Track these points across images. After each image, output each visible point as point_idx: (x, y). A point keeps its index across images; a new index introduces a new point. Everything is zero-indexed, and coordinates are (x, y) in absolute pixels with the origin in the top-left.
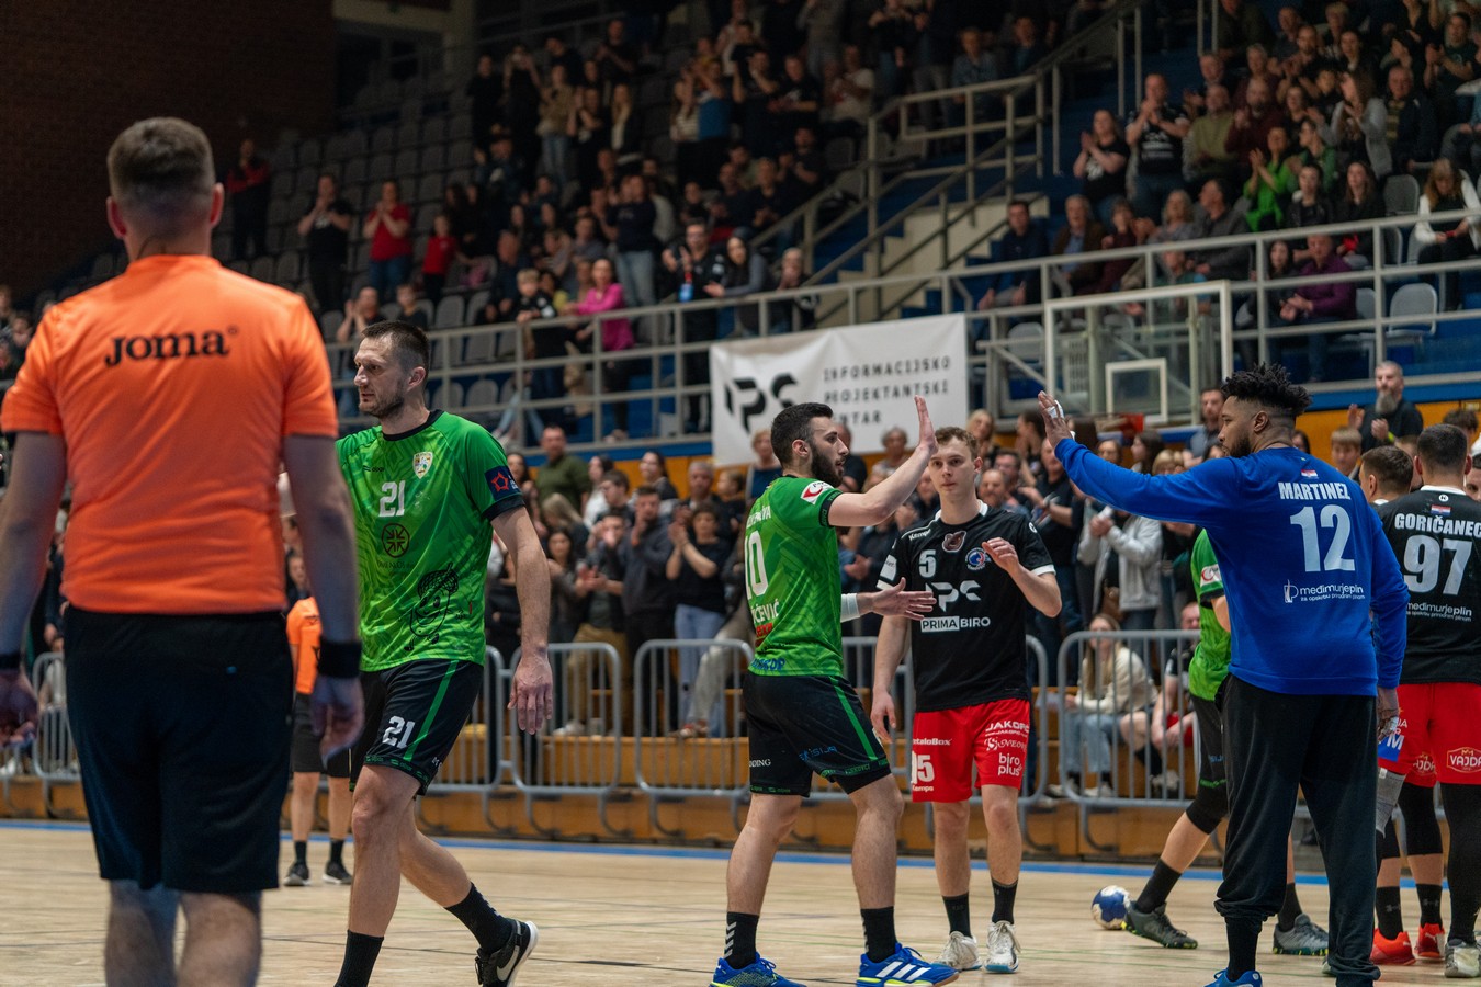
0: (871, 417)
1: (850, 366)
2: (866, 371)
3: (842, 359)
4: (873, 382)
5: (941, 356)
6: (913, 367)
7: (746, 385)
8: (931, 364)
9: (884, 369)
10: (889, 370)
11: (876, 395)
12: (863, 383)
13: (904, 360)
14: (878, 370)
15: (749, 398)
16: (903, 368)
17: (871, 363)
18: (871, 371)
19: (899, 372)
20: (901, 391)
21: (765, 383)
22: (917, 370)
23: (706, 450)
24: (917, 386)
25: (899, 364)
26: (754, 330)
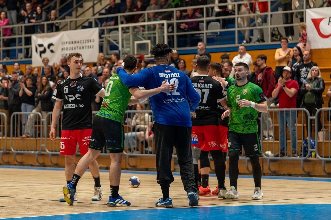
1: (68, 41)
3: (66, 39)
4: (74, 45)
5: (92, 39)
7: (41, 46)
8: (89, 41)
9: (77, 42)
13: (82, 39)
14: (75, 42)
15: (42, 49)
16: (82, 42)
17: (74, 40)
19: (81, 43)
20: (81, 48)
21: (46, 45)
22: (86, 42)
23: (30, 62)
24: (86, 46)
25: (81, 41)
26: (43, 31)
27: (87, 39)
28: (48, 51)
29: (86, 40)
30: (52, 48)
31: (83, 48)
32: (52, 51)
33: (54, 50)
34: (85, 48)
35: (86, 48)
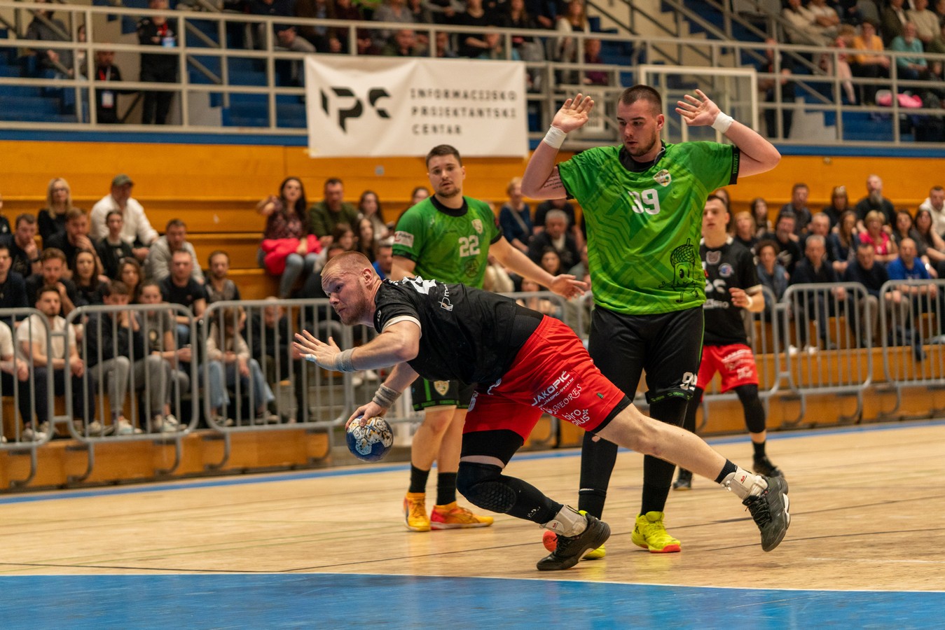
0: (453, 129)
1: (434, 88)
2: (447, 94)
3: (425, 83)
4: (452, 103)
5: (507, 90)
6: (485, 96)
7: (343, 92)
8: (498, 95)
9: (462, 94)
10: (466, 96)
11: (455, 113)
12: (443, 103)
13: (478, 89)
14: (456, 94)
15: (348, 103)
16: (477, 95)
17: (452, 88)
18: (451, 95)
19: (474, 98)
20: (476, 112)
21: (362, 94)
22: (488, 98)
24: (489, 110)
25: (474, 92)
26: (345, 50)
27: (491, 90)
28: (369, 111)
29: (488, 93)
30: (382, 103)
31: (481, 113)
32: (383, 114)
33: (389, 110)
34: (485, 113)
35: (489, 115)
